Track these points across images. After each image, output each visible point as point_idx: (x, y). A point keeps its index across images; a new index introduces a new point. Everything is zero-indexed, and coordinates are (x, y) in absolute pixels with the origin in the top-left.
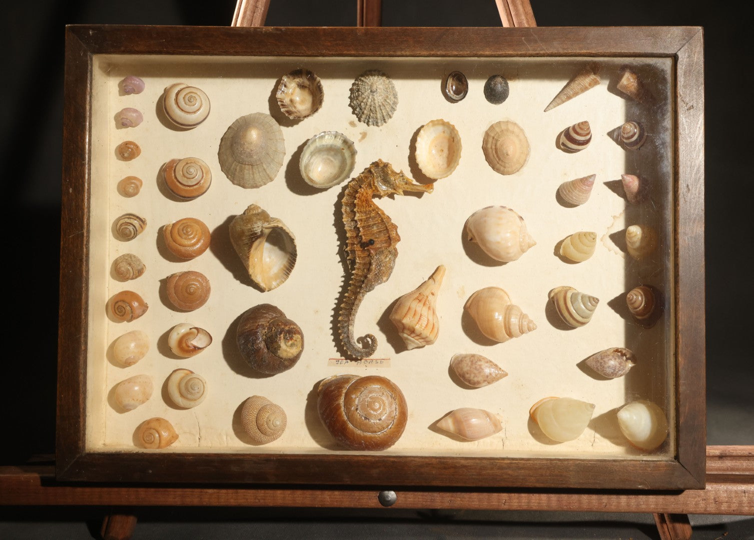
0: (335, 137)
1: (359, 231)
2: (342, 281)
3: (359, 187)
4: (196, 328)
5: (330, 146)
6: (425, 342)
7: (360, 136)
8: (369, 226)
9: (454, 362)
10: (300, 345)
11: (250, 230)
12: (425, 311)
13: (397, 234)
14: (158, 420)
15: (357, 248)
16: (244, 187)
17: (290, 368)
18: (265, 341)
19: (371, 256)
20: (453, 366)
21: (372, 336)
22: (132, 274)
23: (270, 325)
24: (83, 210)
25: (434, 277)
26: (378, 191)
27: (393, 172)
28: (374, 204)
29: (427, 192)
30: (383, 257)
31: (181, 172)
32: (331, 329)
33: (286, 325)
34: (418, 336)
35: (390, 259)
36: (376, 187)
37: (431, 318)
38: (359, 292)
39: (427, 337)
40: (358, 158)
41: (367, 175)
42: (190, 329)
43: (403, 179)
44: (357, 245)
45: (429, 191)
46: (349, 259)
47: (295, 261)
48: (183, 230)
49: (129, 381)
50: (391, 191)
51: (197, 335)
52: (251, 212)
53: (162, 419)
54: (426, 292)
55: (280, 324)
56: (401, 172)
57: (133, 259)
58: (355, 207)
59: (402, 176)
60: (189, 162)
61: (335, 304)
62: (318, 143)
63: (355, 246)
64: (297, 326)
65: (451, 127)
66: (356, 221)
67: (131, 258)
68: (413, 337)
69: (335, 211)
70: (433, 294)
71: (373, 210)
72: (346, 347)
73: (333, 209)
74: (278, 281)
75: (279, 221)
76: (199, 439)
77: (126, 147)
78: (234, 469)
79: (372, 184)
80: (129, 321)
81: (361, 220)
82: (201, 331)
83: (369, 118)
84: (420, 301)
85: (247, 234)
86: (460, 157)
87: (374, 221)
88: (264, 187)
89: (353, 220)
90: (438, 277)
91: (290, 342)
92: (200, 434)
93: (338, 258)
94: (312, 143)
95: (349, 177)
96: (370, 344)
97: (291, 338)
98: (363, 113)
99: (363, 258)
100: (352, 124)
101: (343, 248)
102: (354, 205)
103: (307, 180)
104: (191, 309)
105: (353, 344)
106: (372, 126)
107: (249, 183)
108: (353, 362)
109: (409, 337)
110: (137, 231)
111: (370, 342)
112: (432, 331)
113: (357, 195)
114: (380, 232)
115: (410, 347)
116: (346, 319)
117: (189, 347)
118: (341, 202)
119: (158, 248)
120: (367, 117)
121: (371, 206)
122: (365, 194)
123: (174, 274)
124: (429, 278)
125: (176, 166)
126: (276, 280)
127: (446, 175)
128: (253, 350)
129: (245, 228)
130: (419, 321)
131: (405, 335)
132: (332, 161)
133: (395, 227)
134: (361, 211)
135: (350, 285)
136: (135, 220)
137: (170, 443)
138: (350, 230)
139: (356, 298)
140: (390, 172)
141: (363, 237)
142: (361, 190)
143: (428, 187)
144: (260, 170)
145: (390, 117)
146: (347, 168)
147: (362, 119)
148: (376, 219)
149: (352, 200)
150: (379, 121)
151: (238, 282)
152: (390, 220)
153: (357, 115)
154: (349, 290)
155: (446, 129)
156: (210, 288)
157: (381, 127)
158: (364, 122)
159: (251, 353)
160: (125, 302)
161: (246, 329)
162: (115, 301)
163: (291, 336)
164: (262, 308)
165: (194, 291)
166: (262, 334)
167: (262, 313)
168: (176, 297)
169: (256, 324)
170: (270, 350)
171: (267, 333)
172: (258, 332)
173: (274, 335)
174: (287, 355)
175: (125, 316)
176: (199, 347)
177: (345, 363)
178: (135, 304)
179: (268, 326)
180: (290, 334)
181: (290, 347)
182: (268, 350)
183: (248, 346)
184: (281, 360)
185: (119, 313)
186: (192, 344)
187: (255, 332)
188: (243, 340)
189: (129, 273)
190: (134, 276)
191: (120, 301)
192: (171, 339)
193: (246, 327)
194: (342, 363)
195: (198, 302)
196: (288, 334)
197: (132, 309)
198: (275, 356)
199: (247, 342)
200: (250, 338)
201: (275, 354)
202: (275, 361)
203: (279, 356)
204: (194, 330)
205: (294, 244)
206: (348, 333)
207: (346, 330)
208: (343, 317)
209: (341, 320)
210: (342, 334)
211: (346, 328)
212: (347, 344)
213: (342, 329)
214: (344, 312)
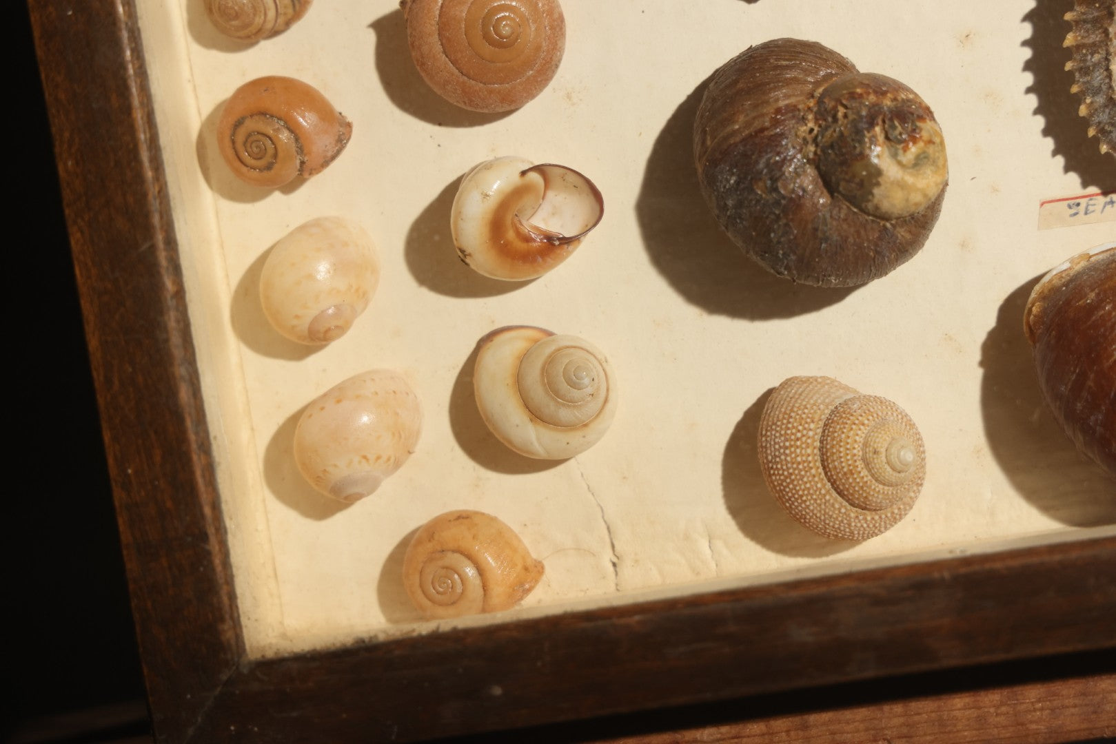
4: (539, 169)
10: (943, 158)
14: (462, 517)
18: (816, 163)
22: (271, 14)
23: (820, 102)
32: (1029, 90)
33: (884, 94)
42: (523, 173)
49: (338, 394)
51: (543, 198)
53: (476, 513)
55: (859, 91)
64: (916, 95)
72: (1109, 143)
76: (614, 565)
78: (803, 634)
80: (289, 187)
82: (554, 175)
91: (913, 150)
92: (613, 546)
97: (914, 137)
104: (512, 102)
116: (1095, 37)
117: (527, 239)
128: (777, 203)
137: (521, 588)
159: (772, 217)
160: (268, 116)
161: (734, 133)
162: (232, 120)
163: (909, 126)
164: (772, 51)
165: (513, 33)
166: (800, 141)
167: (777, 67)
168: (451, 65)
169: (770, 109)
170: (839, 192)
171: (818, 131)
172: (782, 135)
173: (846, 133)
174: (907, 200)
175: (276, 166)
176: (561, 236)
177: (1104, 207)
178: (306, 121)
179: (815, 109)
180: (905, 122)
181: (911, 171)
182: (832, 196)
183: (752, 190)
184: (884, 226)
185: (255, 159)
186: (537, 228)
187: (771, 138)
188: (733, 174)
189: (260, 12)
190: (279, 20)
191: (251, 116)
192: (462, 219)
193: (729, 129)
194: (1093, 211)
195: (531, 72)
196: (896, 123)
197: (297, 140)
198: (862, 210)
199: (749, 178)
200: (757, 162)
201: (863, 205)
202: (862, 232)
203: (877, 208)
204: (535, 177)
206: (1111, 87)
207: (1099, 78)
208: (1080, 31)
209: (1074, 44)
210: (1085, 99)
211: (1098, 73)
212: (1111, 132)
213: (1081, 80)
214: (1083, 14)
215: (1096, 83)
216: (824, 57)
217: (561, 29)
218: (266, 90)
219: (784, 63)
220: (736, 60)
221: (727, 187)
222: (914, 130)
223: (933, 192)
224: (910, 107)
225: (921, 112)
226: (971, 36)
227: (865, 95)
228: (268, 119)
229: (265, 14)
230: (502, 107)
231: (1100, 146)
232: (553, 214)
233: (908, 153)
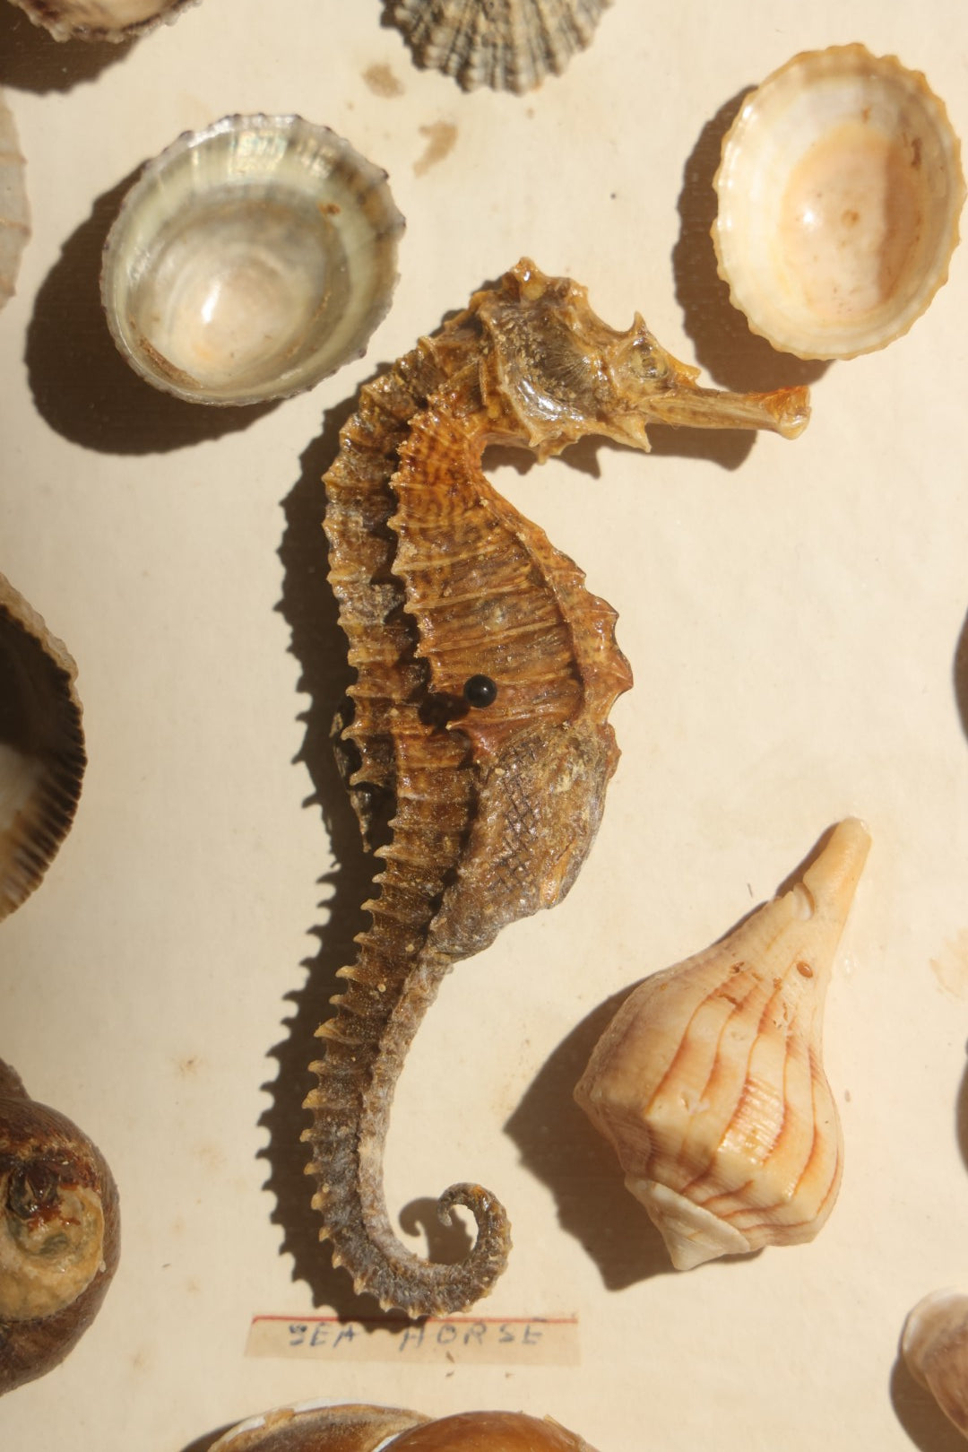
0: (292, 143)
1: (416, 635)
2: (323, 904)
3: (413, 406)
5: (261, 193)
6: (767, 1231)
7: (423, 144)
8: (467, 608)
9: (919, 1341)
10: (95, 1244)
12: (767, 1063)
13: (615, 653)
15: (405, 724)
17: (40, 1372)
19: (477, 769)
20: (919, 1360)
21: (483, 1194)
25: (809, 878)
26: (515, 424)
27: (592, 324)
28: (495, 497)
29: (773, 429)
30: (539, 774)
32: (262, 1154)
33: (24, 1138)
34: (730, 1194)
35: (577, 783)
36: (506, 407)
37: (799, 1100)
38: (415, 958)
39: (781, 1203)
40: (408, 253)
41: (451, 343)
43: (650, 364)
44: (400, 707)
45: (785, 425)
46: (363, 787)
47: (77, 794)
50: (580, 424)
54: (772, 960)
56: (639, 326)
58: (395, 511)
59: (644, 347)
61: (287, 1022)
62: (200, 178)
63: (394, 712)
64: (81, 1139)
65: (910, 85)
66: (399, 585)
68: (703, 1204)
69: (287, 536)
70: (805, 971)
71: (491, 525)
72: (346, 1254)
79: (484, 390)
81: (425, 577)
83: (470, 43)
84: (739, 1007)
86: (955, 241)
87: (494, 579)
89: (382, 577)
90: (827, 882)
91: (43, 1231)
93: (302, 782)
94: (169, 173)
95: (362, 354)
96: (469, 1240)
97: (48, 1210)
98: (438, 17)
99: (438, 780)
100: (381, 79)
101: (331, 721)
102: (391, 500)
103: (140, 365)
105: (379, 1236)
106: (481, 93)
108: (381, 1335)
109: (684, 1203)
111: (472, 1229)
112: (807, 1167)
113: (406, 447)
114: (525, 638)
115: (686, 1256)
116: (343, 1104)
118: (322, 486)
120: (461, 41)
121: (478, 504)
122: (445, 441)
124: (783, 890)
127: (874, 339)
130: (737, 1114)
131: (662, 1193)
132: (272, 274)
133: (605, 615)
134: (423, 532)
135: (365, 922)
138: (368, 632)
139: (396, 992)
140: (577, 326)
141: (437, 668)
142: (425, 421)
143: (781, 401)
145: (582, 42)
146: (355, 307)
147: (433, 51)
148: (506, 571)
149: (378, 475)
150: (522, 62)
152: (580, 581)
153: (405, 30)
154: (358, 947)
155: (879, 96)
157: (530, 98)
158: (444, 69)
163: (45, 1194)
174: (25, 1300)
177: (340, 1338)
180: (39, 1189)
181: (37, 1258)
194: (323, 1342)
196: (27, 1186)
205: (71, 700)
206: (356, 1176)
207: (343, 1161)
208: (327, 1090)
209: (317, 1107)
210: (322, 1185)
211: (342, 1154)
212: (350, 1239)
213: (320, 1158)
214: (335, 1067)
215: (338, 1167)
222: (50, 1202)
224: (58, 1163)
225: (72, 1173)
226: (195, 1063)
231: (333, 1256)
233: (35, 1232)
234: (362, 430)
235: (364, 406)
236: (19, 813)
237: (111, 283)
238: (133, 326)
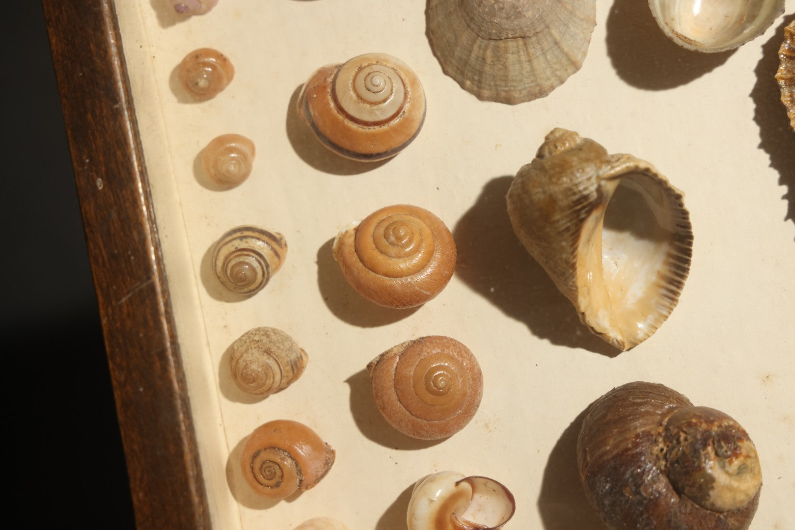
4: (468, 480)
10: (757, 467)
11: (569, 191)
16: (509, 101)
18: (667, 473)
22: (277, 377)
23: (667, 429)
24: (140, 226)
31: (352, 93)
33: (712, 422)
42: (457, 483)
48: (386, 236)
51: (471, 500)
52: (561, 149)
55: (694, 420)
57: (274, 337)
60: (364, 65)
67: (268, 336)
69: (757, 111)
73: (751, 106)
74: (651, 318)
75: (629, 158)
77: (198, 64)
80: (291, 498)
82: (479, 483)
85: (564, 202)
88: (559, 90)
91: (736, 463)
97: (736, 453)
103: (679, 41)
104: (447, 432)
107: (520, 88)
110: (267, 266)
119: (326, 299)
123: (387, 353)
125: (334, 83)
126: (644, 316)
128: (640, 503)
129: (554, 189)
136: (258, 239)
144: (546, 46)
151: (546, 343)
156: (480, 373)
159: (637, 512)
160: (276, 449)
161: (606, 453)
162: (251, 452)
163: (732, 446)
164: (630, 392)
165: (447, 385)
166: (654, 457)
167: (634, 404)
168: (404, 408)
169: (631, 435)
170: (685, 494)
171: (667, 450)
172: (641, 454)
173: (687, 452)
174: (734, 499)
175: (283, 484)
176: (486, 527)
178: (303, 452)
179: (663, 434)
180: (729, 443)
181: (735, 477)
182: (680, 497)
183: (623, 495)
184: (719, 517)
185: (267, 479)
186: (468, 522)
187: (633, 456)
188: (607, 482)
189: (270, 376)
190: (282, 381)
191: (265, 449)
192: (415, 519)
193: (602, 450)
195: (460, 411)
196: (723, 444)
197: (297, 465)
198: (702, 506)
199: (619, 485)
200: (624, 474)
201: (703, 503)
202: (703, 522)
203: (713, 505)
204: (466, 486)
205: (684, 208)
216: (667, 395)
217: (480, 380)
218: (275, 431)
219: (639, 401)
220: (604, 399)
221: (604, 491)
222: (735, 449)
223: (752, 493)
224: (731, 431)
225: (739, 434)
226: (770, 377)
227: (699, 424)
228: (276, 451)
229: (274, 377)
230: (440, 436)
232: (479, 510)
233: (733, 465)
234: (789, 49)
235: (787, 37)
236: (659, 272)
237: (654, 5)
238: (666, 24)
